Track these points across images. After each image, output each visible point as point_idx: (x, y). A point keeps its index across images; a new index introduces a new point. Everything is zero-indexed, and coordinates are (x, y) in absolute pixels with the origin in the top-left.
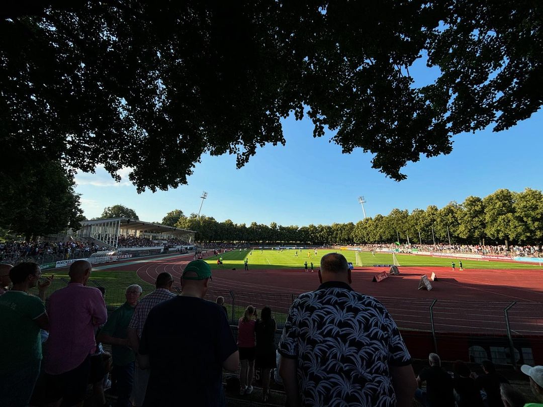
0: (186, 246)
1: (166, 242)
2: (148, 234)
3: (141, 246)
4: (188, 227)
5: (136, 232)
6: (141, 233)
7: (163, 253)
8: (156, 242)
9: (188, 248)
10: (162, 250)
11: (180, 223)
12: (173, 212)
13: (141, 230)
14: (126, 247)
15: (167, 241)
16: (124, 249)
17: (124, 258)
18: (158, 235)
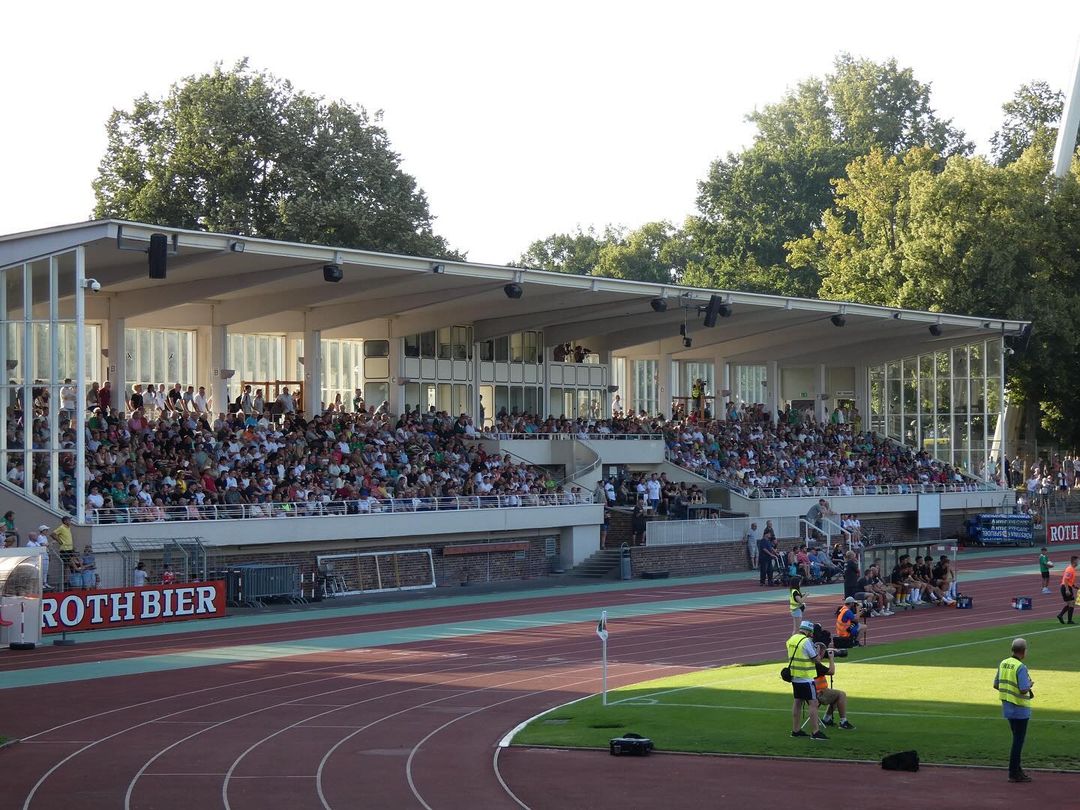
0: (896, 502)
1: (648, 452)
2: (459, 369)
3: (346, 501)
4: (937, 267)
5: (312, 361)
6: (379, 366)
7: (602, 569)
8: (530, 451)
9: (929, 519)
10: (586, 546)
11: (850, 222)
12: (814, 91)
13: (377, 329)
14: (177, 514)
15: (671, 438)
16: (158, 530)
17: (175, 618)
18: (561, 373)
